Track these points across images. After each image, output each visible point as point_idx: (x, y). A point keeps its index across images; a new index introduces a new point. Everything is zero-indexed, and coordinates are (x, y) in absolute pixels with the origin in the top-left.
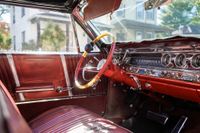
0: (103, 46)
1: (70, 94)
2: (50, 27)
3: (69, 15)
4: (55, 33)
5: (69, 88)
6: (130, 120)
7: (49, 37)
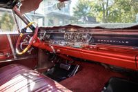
0: (33, 29)
1: (15, 57)
2: (6, 15)
3: (11, 10)
4: (9, 19)
5: (14, 54)
6: (53, 69)
7: (5, 22)
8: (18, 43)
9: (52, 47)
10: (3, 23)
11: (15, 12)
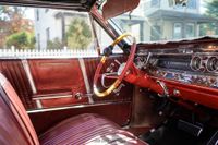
0: (126, 47)
1: (91, 101)
2: (75, 22)
3: (86, 13)
4: (80, 30)
5: (89, 95)
6: (161, 129)
7: (75, 34)
8: (97, 75)
9: (162, 85)
10: (71, 36)
11: (94, 17)
